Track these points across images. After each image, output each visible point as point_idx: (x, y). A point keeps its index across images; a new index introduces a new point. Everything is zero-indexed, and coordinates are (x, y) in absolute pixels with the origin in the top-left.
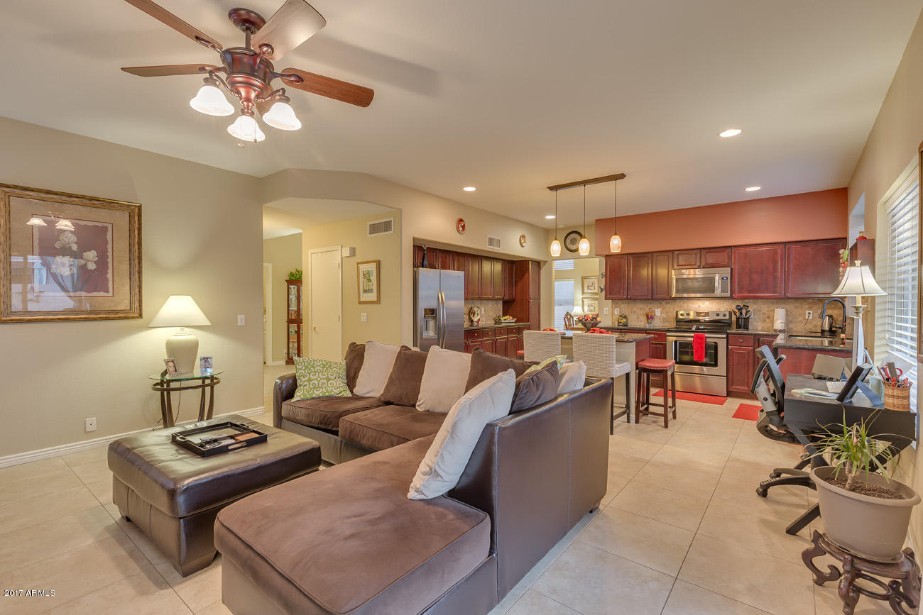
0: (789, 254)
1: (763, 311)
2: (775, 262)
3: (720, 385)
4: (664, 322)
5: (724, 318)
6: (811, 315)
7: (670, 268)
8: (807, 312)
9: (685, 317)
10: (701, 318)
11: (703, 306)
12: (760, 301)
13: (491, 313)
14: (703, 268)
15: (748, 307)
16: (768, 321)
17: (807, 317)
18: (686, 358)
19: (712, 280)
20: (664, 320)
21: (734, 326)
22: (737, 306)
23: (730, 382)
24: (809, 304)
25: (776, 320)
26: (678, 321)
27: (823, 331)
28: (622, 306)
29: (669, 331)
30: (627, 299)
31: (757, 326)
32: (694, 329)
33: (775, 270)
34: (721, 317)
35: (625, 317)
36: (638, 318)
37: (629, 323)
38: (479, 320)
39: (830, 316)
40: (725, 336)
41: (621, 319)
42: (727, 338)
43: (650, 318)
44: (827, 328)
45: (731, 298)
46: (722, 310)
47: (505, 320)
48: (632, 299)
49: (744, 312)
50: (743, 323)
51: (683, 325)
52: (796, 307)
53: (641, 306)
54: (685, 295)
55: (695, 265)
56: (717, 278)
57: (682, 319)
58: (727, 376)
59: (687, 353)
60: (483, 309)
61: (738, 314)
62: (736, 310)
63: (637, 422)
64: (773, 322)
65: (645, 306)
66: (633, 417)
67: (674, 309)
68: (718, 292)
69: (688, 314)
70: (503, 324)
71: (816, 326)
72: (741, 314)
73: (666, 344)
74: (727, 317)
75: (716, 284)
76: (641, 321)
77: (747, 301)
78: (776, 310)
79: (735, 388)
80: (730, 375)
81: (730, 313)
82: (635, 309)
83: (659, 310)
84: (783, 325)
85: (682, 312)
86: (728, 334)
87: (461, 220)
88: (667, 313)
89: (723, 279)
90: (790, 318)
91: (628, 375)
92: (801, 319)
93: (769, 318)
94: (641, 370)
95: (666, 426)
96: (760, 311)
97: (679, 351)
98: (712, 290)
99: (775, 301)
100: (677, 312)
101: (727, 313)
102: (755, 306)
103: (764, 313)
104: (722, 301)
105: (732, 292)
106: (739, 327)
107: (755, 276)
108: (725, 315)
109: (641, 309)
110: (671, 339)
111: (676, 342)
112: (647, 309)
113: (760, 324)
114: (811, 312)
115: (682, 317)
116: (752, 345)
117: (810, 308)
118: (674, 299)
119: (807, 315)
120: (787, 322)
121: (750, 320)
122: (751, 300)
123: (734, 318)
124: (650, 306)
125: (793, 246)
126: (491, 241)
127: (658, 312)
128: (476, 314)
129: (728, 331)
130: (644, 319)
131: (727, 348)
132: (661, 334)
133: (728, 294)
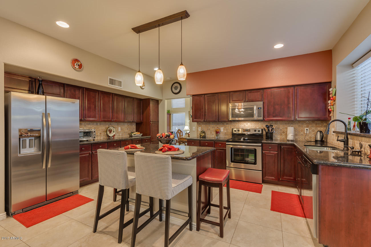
0: (297, 93)
1: (281, 128)
2: (288, 98)
3: (258, 175)
4: (225, 135)
5: (259, 133)
6: (308, 131)
7: (228, 102)
8: (306, 129)
9: (237, 132)
10: (245, 133)
11: (246, 125)
12: (278, 122)
13: (126, 131)
14: (247, 102)
15: (272, 126)
16: (283, 134)
17: (306, 132)
18: (238, 158)
19: (252, 109)
20: (226, 134)
21: (265, 137)
22: (266, 125)
23: (264, 175)
24: (306, 124)
25: (289, 134)
26: (233, 135)
27: (316, 141)
28: (203, 126)
29: (228, 141)
30: (204, 121)
31: (278, 138)
32: (242, 140)
33: (289, 103)
34: (257, 132)
35: (204, 132)
36: (211, 133)
37: (207, 136)
38: (114, 135)
39: (321, 132)
40: (260, 145)
41: (202, 134)
42: (262, 146)
43: (217, 133)
44: (319, 138)
45: (263, 121)
46: (257, 128)
47: (134, 135)
48: (207, 122)
49: (270, 129)
50: (270, 136)
51: (236, 137)
52: (299, 126)
53: (213, 126)
54: (237, 119)
55: (242, 100)
56: (255, 108)
57: (236, 133)
58: (262, 170)
59: (238, 155)
60: (120, 128)
61: (267, 131)
62: (266, 128)
63: (198, 229)
64: (286, 135)
65: (215, 126)
66: (194, 224)
67: (231, 128)
68: (256, 117)
69: (239, 131)
70: (133, 138)
71: (311, 138)
72: (269, 130)
73: (226, 149)
74: (261, 132)
75: (255, 112)
76: (213, 135)
77: (271, 122)
78: (288, 128)
79: (267, 178)
80: (264, 170)
81: (262, 130)
82: (209, 128)
83: (223, 128)
84: (293, 137)
85: (235, 129)
86: (262, 143)
87: (76, 61)
88: (227, 130)
89: (258, 108)
90: (296, 133)
91: (190, 188)
92: (302, 133)
93: (284, 132)
94: (201, 182)
95: (221, 235)
96: (278, 128)
97: (234, 153)
98: (252, 115)
99: (287, 122)
100: (232, 129)
101: (261, 130)
102: (276, 125)
103: (281, 130)
104: (257, 123)
105: (264, 117)
106: (267, 138)
107: (277, 107)
108: (259, 131)
109: (213, 127)
110: (229, 146)
111: (231, 148)
112: (216, 127)
113: (279, 136)
114: (308, 129)
115: (235, 132)
116: (277, 150)
117: (307, 127)
118: (231, 121)
119: (306, 131)
120: (295, 135)
121: (274, 134)
122: (274, 122)
123: (264, 133)
124: (218, 126)
125: (299, 88)
126: (112, 82)
127: (222, 129)
128: (112, 132)
129: (262, 141)
130: (214, 133)
131: (262, 152)
132: (223, 143)
133: (262, 118)
